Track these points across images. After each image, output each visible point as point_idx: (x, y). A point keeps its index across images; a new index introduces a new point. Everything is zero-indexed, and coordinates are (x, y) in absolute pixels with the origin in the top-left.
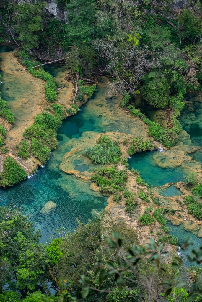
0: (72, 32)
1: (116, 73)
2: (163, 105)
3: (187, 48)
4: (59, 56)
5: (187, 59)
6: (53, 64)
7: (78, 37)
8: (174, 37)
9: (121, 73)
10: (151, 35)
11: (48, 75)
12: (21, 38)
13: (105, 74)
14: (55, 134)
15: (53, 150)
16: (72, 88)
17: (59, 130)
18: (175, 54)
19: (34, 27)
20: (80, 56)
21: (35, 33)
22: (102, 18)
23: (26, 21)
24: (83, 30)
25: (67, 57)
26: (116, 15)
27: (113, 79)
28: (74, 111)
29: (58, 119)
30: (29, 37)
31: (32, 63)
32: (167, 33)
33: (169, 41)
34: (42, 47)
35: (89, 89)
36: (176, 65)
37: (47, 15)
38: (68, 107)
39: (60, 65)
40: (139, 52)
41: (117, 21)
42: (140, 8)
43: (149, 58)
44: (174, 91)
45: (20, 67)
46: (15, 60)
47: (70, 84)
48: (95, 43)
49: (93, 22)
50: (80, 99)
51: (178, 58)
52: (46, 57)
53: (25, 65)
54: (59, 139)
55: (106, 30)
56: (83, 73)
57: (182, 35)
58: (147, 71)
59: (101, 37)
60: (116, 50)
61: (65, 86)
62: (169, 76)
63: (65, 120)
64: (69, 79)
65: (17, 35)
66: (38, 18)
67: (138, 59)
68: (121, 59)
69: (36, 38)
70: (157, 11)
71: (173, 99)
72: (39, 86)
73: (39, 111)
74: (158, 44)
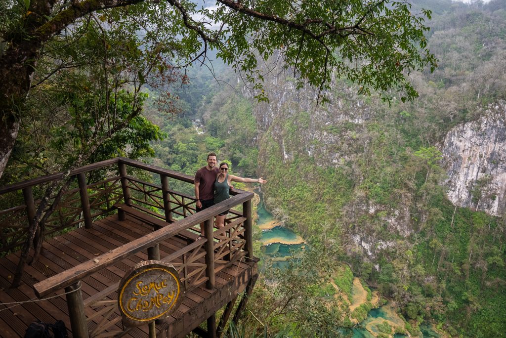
0: (381, 277)
1: (396, 298)
2: (414, 318)
3: (427, 298)
4: (376, 285)
5: (427, 302)
6: (373, 287)
7: (383, 280)
8: (423, 292)
9: (398, 298)
10: (413, 288)
11: (369, 290)
12: (363, 274)
13: (392, 297)
14: (367, 313)
15: (364, 319)
16: (378, 298)
17: (369, 313)
18: (422, 299)
19: (368, 271)
20: (384, 287)
21: (368, 274)
22: (394, 276)
23: (366, 268)
24: (386, 278)
25: (378, 286)
26: (400, 276)
27: (394, 300)
28: (377, 307)
29: (370, 309)
30: (366, 274)
31: (365, 284)
32: (420, 289)
33: (420, 293)
34: (370, 280)
35: (385, 301)
36: (422, 303)
37: (374, 269)
38: (375, 305)
39: (375, 288)
40: (407, 293)
41: (400, 278)
42: (411, 277)
43: (411, 297)
44: (419, 314)
45: (360, 284)
46: (359, 281)
47: (377, 296)
48: (390, 284)
49: (390, 276)
50: (380, 303)
51: (423, 301)
52: (371, 283)
53: (362, 284)
54: (368, 316)
55: (394, 280)
56: (383, 294)
57: (426, 292)
58: (409, 302)
59: (393, 282)
60: (397, 289)
61: (375, 297)
62: (418, 307)
63: (372, 310)
64: (377, 295)
65: (362, 272)
66: (371, 269)
67: (406, 296)
68: (399, 293)
69: (368, 275)
70: (418, 280)
71: (418, 317)
72: (365, 293)
73: (363, 303)
74: (415, 293)
